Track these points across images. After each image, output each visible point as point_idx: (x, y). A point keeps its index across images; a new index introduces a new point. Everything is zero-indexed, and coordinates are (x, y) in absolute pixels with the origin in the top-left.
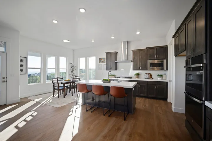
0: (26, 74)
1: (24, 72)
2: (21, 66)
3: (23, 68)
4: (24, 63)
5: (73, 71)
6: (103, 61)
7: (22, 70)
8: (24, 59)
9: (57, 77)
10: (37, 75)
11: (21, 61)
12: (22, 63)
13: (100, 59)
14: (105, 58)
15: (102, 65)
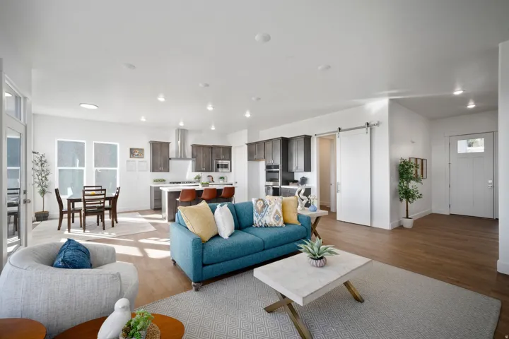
14: (142, 150)
15: (137, 162)
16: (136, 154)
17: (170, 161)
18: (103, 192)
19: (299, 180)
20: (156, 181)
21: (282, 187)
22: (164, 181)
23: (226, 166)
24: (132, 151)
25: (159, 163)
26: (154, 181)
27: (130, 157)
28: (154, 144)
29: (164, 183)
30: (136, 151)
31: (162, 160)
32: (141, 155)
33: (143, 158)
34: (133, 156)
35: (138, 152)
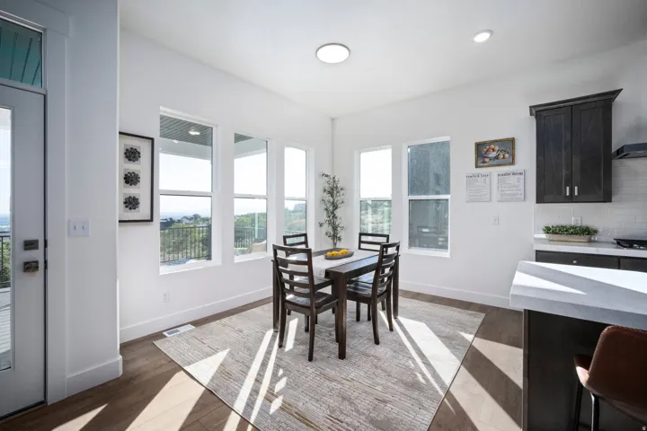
0: (151, 220)
1: (143, 211)
2: (131, 179)
3: (141, 191)
4: (141, 167)
5: (335, 207)
6: (497, 158)
7: (131, 203)
8: (144, 148)
9: (285, 238)
10: (188, 221)
11: (132, 155)
12: (132, 167)
13: (479, 146)
14: (512, 141)
15: (495, 179)
16: (493, 154)
20: (553, 231)
24: (483, 152)
26: (548, 230)
27: (476, 167)
28: (544, 114)
29: (590, 241)
30: (492, 146)
31: (576, 161)
32: (507, 155)
33: (513, 163)
34: (484, 162)
35: (497, 148)
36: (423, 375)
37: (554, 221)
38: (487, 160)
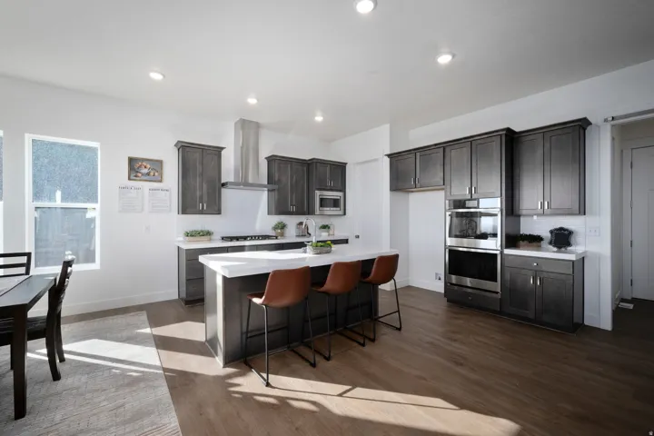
13: (132, 160)
14: (160, 163)
15: (146, 191)
16: (145, 171)
17: (224, 191)
18: (24, 260)
19: (546, 234)
20: (190, 235)
21: (507, 251)
22: (208, 233)
23: (336, 203)
24: (134, 166)
25: (198, 193)
26: (187, 234)
27: (129, 179)
28: (188, 149)
29: (210, 240)
30: (144, 164)
31: (205, 186)
32: (156, 174)
33: (161, 181)
34: (136, 176)
35: (148, 166)
36: (135, 371)
37: (190, 228)
38: (140, 175)
